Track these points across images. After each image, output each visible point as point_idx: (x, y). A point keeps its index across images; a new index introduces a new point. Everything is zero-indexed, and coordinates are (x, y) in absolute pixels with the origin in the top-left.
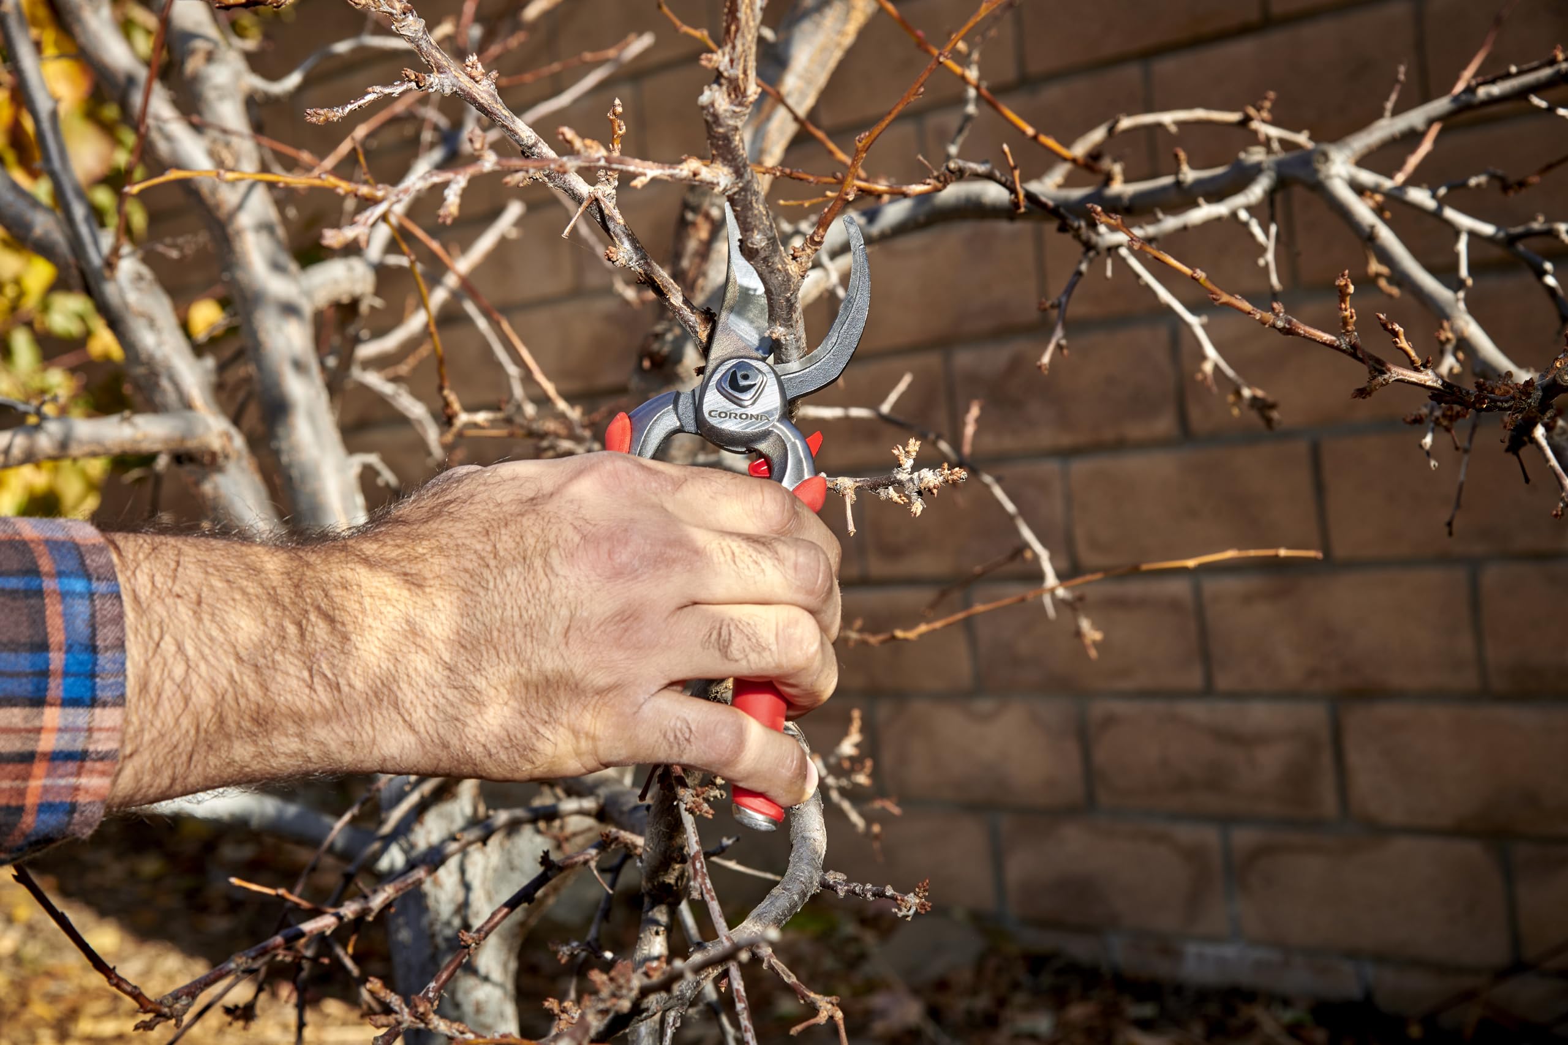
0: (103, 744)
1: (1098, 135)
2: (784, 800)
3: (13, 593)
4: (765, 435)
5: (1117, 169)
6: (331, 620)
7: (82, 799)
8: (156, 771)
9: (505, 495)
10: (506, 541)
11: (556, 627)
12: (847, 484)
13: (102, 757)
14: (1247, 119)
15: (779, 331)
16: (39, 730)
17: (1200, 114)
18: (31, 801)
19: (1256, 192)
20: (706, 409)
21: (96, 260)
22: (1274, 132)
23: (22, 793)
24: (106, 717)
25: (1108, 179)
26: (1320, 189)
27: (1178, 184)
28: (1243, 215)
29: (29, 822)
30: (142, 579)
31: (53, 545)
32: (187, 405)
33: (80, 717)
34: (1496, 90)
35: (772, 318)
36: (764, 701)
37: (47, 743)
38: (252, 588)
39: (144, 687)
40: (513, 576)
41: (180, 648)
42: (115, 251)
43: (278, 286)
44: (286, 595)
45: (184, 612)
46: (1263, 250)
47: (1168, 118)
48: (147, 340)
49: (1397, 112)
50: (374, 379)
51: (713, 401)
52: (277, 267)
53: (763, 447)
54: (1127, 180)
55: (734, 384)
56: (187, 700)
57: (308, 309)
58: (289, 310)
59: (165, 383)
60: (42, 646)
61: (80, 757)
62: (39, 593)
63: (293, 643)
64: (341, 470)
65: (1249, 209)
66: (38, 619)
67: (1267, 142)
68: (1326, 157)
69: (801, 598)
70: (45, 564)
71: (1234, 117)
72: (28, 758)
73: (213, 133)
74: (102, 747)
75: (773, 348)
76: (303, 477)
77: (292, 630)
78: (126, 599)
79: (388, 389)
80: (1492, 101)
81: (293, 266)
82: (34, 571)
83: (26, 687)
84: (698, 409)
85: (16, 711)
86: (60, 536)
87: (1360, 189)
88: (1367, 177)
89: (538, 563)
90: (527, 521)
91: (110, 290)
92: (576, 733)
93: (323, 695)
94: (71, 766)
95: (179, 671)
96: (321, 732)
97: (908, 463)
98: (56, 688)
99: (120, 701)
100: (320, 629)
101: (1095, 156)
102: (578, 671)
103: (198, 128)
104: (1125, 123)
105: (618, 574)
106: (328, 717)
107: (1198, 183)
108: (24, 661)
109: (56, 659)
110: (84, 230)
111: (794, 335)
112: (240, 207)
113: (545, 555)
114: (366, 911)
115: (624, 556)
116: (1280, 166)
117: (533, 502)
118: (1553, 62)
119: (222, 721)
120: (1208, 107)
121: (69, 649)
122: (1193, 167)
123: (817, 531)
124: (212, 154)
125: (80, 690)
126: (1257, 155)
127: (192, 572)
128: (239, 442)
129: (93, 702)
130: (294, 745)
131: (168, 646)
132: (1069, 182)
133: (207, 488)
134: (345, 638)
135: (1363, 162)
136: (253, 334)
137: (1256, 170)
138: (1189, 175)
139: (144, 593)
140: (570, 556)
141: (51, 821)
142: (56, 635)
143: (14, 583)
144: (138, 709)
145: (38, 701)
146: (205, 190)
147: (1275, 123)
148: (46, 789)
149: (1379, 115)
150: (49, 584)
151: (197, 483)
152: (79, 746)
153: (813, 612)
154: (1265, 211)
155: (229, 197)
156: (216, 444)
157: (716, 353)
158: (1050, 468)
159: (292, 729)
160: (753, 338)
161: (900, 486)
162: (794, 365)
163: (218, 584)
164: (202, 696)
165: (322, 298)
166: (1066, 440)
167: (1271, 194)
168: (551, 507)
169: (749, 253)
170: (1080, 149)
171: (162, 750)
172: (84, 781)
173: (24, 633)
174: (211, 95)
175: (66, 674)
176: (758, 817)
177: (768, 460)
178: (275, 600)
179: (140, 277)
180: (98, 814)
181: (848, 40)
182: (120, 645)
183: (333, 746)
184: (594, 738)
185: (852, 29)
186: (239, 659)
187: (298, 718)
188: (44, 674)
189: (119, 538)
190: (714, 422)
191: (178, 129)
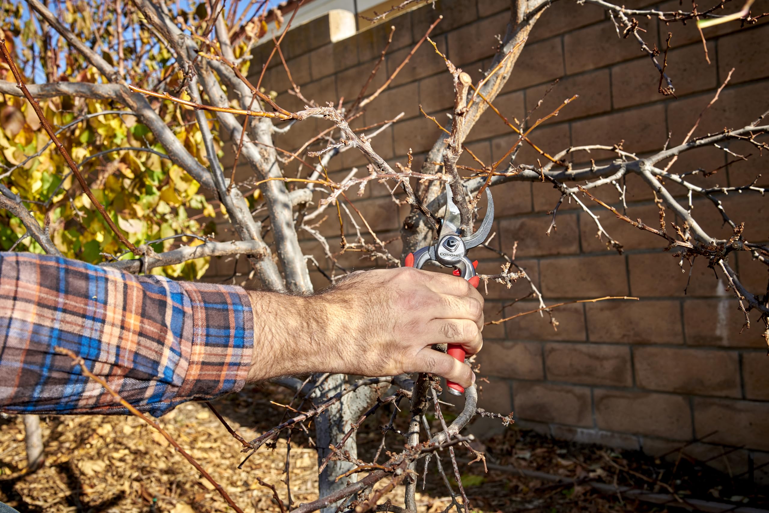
0: (245, 361)
1: (563, 153)
2: (465, 385)
3: (219, 310)
4: (459, 262)
5: (570, 165)
6: (317, 322)
7: (238, 379)
8: (261, 370)
9: (374, 281)
10: (374, 297)
11: (390, 326)
12: (485, 277)
13: (245, 365)
14: (615, 149)
15: (464, 227)
16: (226, 355)
17: (598, 146)
18: (222, 379)
19: (619, 174)
20: (439, 252)
21: (224, 189)
22: (624, 153)
23: (219, 376)
24: (247, 352)
25: (567, 168)
26: (641, 174)
27: (591, 170)
28: (614, 182)
29: (221, 386)
30: (259, 307)
31: (231, 294)
32: (253, 239)
33: (239, 351)
34: (703, 142)
35: (462, 222)
36: (458, 351)
37: (228, 360)
38: (293, 311)
39: (259, 342)
40: (376, 308)
41: (270, 330)
42: (230, 186)
43: (282, 198)
44: (303, 313)
45: (272, 317)
46: (621, 195)
47: (587, 148)
48: (240, 216)
49: (668, 148)
50: (307, 228)
51: (441, 250)
52: (282, 191)
53: (458, 265)
54: (573, 169)
55: (449, 244)
56: (272, 347)
57: (291, 206)
58: (286, 206)
59: (245, 230)
60: (228, 328)
61: (238, 365)
62: (227, 310)
63: (306, 329)
64: (301, 261)
65: (616, 180)
66: (227, 319)
67: (621, 157)
68: (644, 164)
69: (472, 317)
70: (229, 300)
71: (610, 148)
72: (222, 364)
73: (261, 146)
74: (246, 362)
75: (461, 233)
76: (289, 263)
77: (305, 324)
78: (254, 313)
79: (313, 231)
80: (701, 145)
81: (287, 191)
82: (225, 303)
83: (222, 341)
84: (436, 252)
85: (219, 348)
86: (233, 291)
87: (654, 174)
88: (657, 170)
89: (385, 304)
90: (381, 290)
91: (228, 199)
92: (396, 361)
93: (315, 347)
94: (235, 368)
95: (270, 337)
96: (313, 359)
97: (506, 271)
98: (232, 341)
99: (252, 346)
100: (314, 325)
101: (563, 160)
102: (397, 340)
103: (256, 144)
104: (573, 149)
105: (411, 308)
106: (316, 353)
107: (598, 170)
108: (222, 332)
109: (232, 332)
110: (220, 179)
111: (469, 227)
112: (270, 171)
113: (387, 302)
114: (316, 414)
115: (413, 303)
116: (627, 165)
117: (383, 284)
118: (723, 132)
119: (282, 354)
120: (601, 144)
121: (237, 329)
122: (596, 165)
123: (476, 294)
124: (260, 153)
125: (240, 342)
126: (619, 162)
127: (274, 305)
128: (269, 251)
129: (243, 347)
130: (304, 363)
131: (267, 329)
132: (553, 169)
133: (258, 266)
134: (322, 328)
135: (656, 165)
136: (273, 214)
137: (619, 167)
138: (595, 168)
139: (259, 311)
140: (395, 302)
141: (228, 386)
142: (232, 324)
143: (219, 306)
144: (256, 349)
145: (226, 346)
146: (258, 165)
147: (623, 150)
148: (227, 375)
149: (662, 149)
150: (230, 307)
151: (254, 264)
152: (238, 361)
153: (476, 322)
154: (622, 181)
155: (266, 167)
156: (262, 251)
157: (442, 233)
158: (535, 261)
159: (304, 357)
160: (455, 229)
161: (503, 278)
162: (468, 238)
163: (282, 309)
164: (277, 346)
165: (296, 202)
166: (539, 253)
167: (624, 175)
168: (389, 285)
169: (455, 202)
170: (557, 158)
171: (263, 363)
172: (239, 373)
173: (222, 323)
174: (260, 133)
175: (235, 337)
176: (456, 391)
177: (459, 270)
178: (299, 314)
179: (238, 195)
180: (243, 384)
181: (477, 119)
182: (252, 328)
183: (317, 364)
184: (402, 363)
185: (478, 115)
186: (288, 334)
187: (306, 354)
188: (228, 336)
189: (251, 292)
190: (442, 257)
191: (250, 145)
